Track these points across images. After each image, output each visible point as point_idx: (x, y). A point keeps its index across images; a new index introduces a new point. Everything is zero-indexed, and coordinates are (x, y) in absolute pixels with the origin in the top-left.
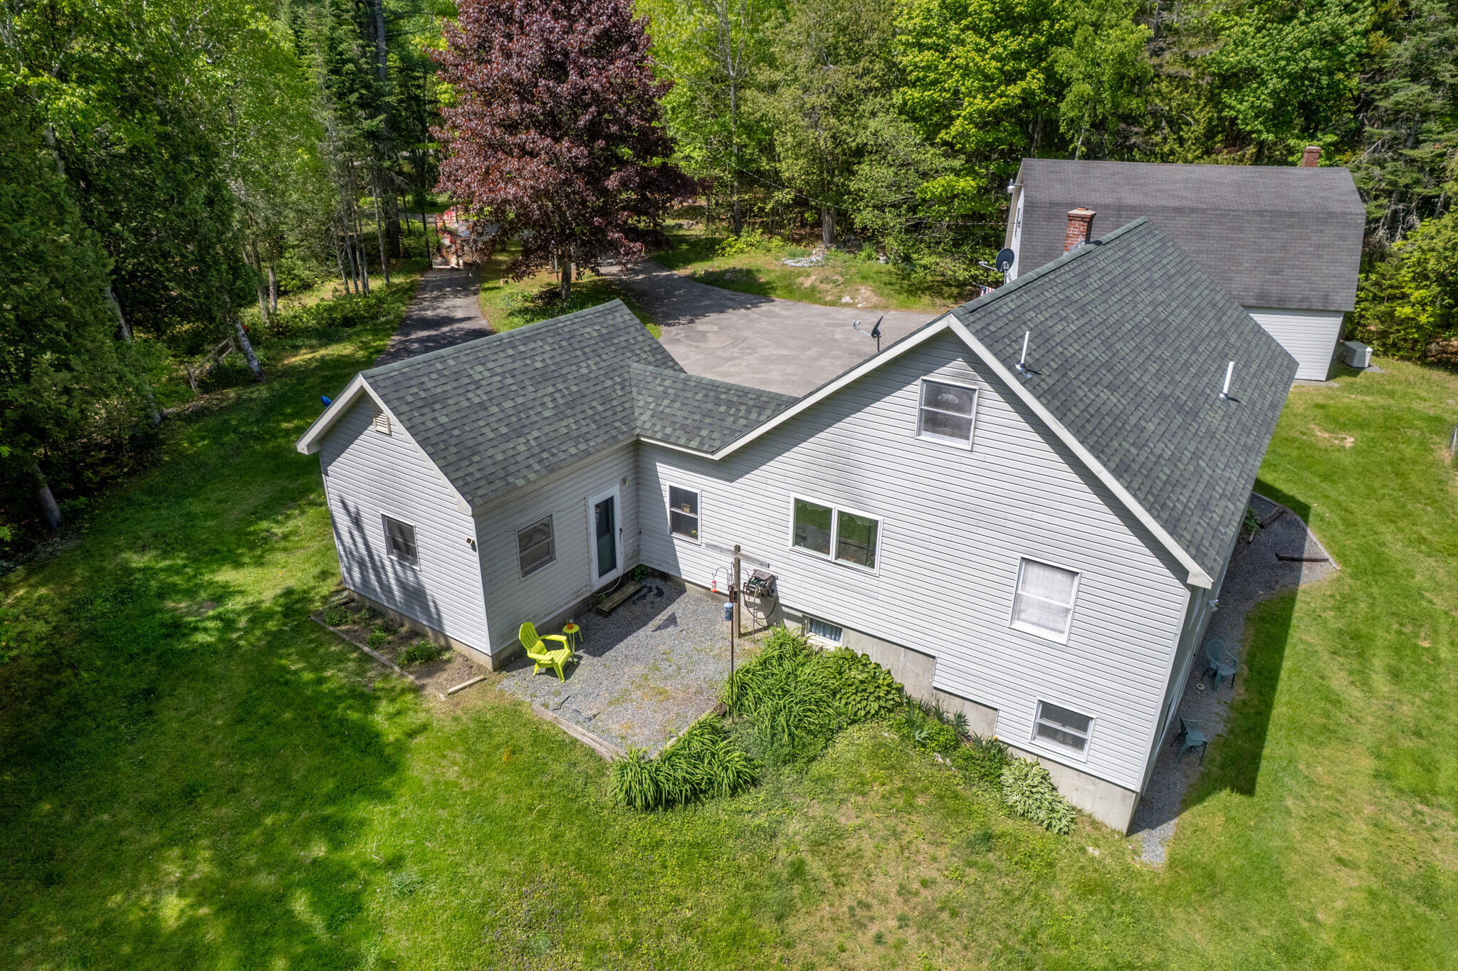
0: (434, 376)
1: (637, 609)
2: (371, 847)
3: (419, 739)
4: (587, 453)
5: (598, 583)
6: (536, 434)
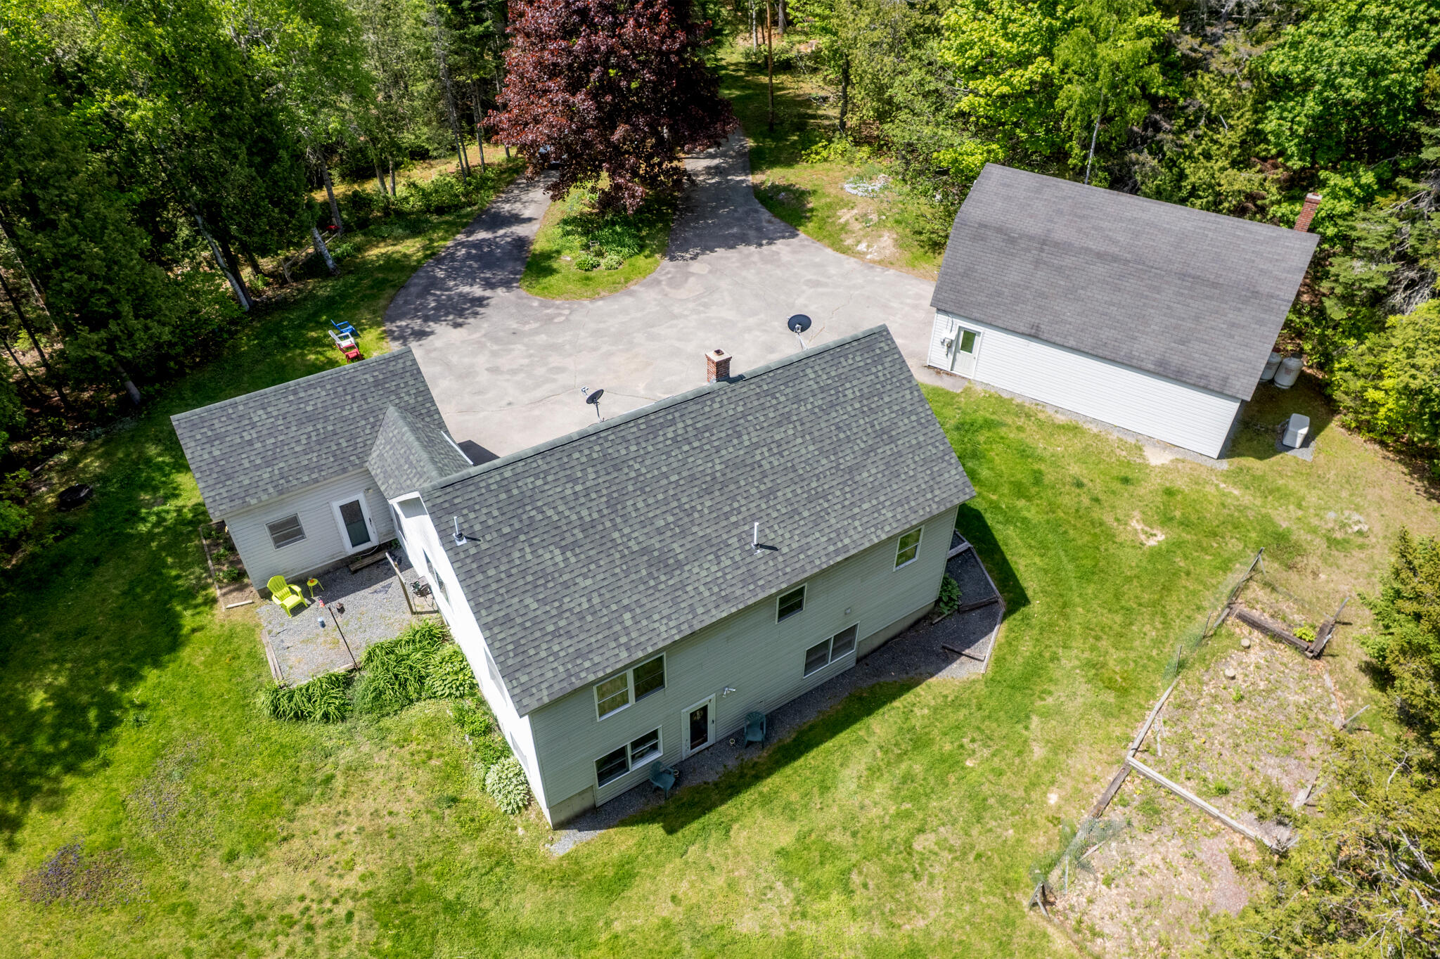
0: (224, 419)
1: (375, 571)
2: (138, 693)
3: (198, 634)
4: (316, 481)
5: (350, 550)
6: (282, 465)
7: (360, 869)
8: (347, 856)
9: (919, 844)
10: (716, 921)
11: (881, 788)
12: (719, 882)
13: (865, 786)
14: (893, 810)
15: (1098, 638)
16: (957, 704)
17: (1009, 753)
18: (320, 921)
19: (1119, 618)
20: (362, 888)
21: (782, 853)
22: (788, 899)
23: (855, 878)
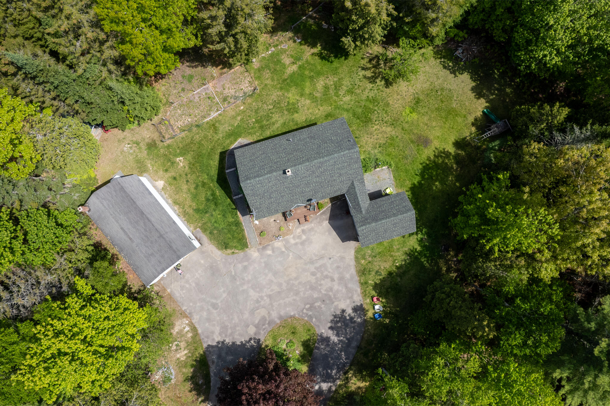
7: (374, 129)
8: (376, 131)
9: (271, 107)
10: (313, 104)
11: (273, 120)
12: (310, 111)
13: (277, 121)
14: (273, 115)
15: (210, 139)
16: (250, 134)
17: (245, 120)
18: (381, 121)
19: (203, 142)
20: (373, 125)
21: (297, 113)
22: (299, 104)
23: (286, 104)
